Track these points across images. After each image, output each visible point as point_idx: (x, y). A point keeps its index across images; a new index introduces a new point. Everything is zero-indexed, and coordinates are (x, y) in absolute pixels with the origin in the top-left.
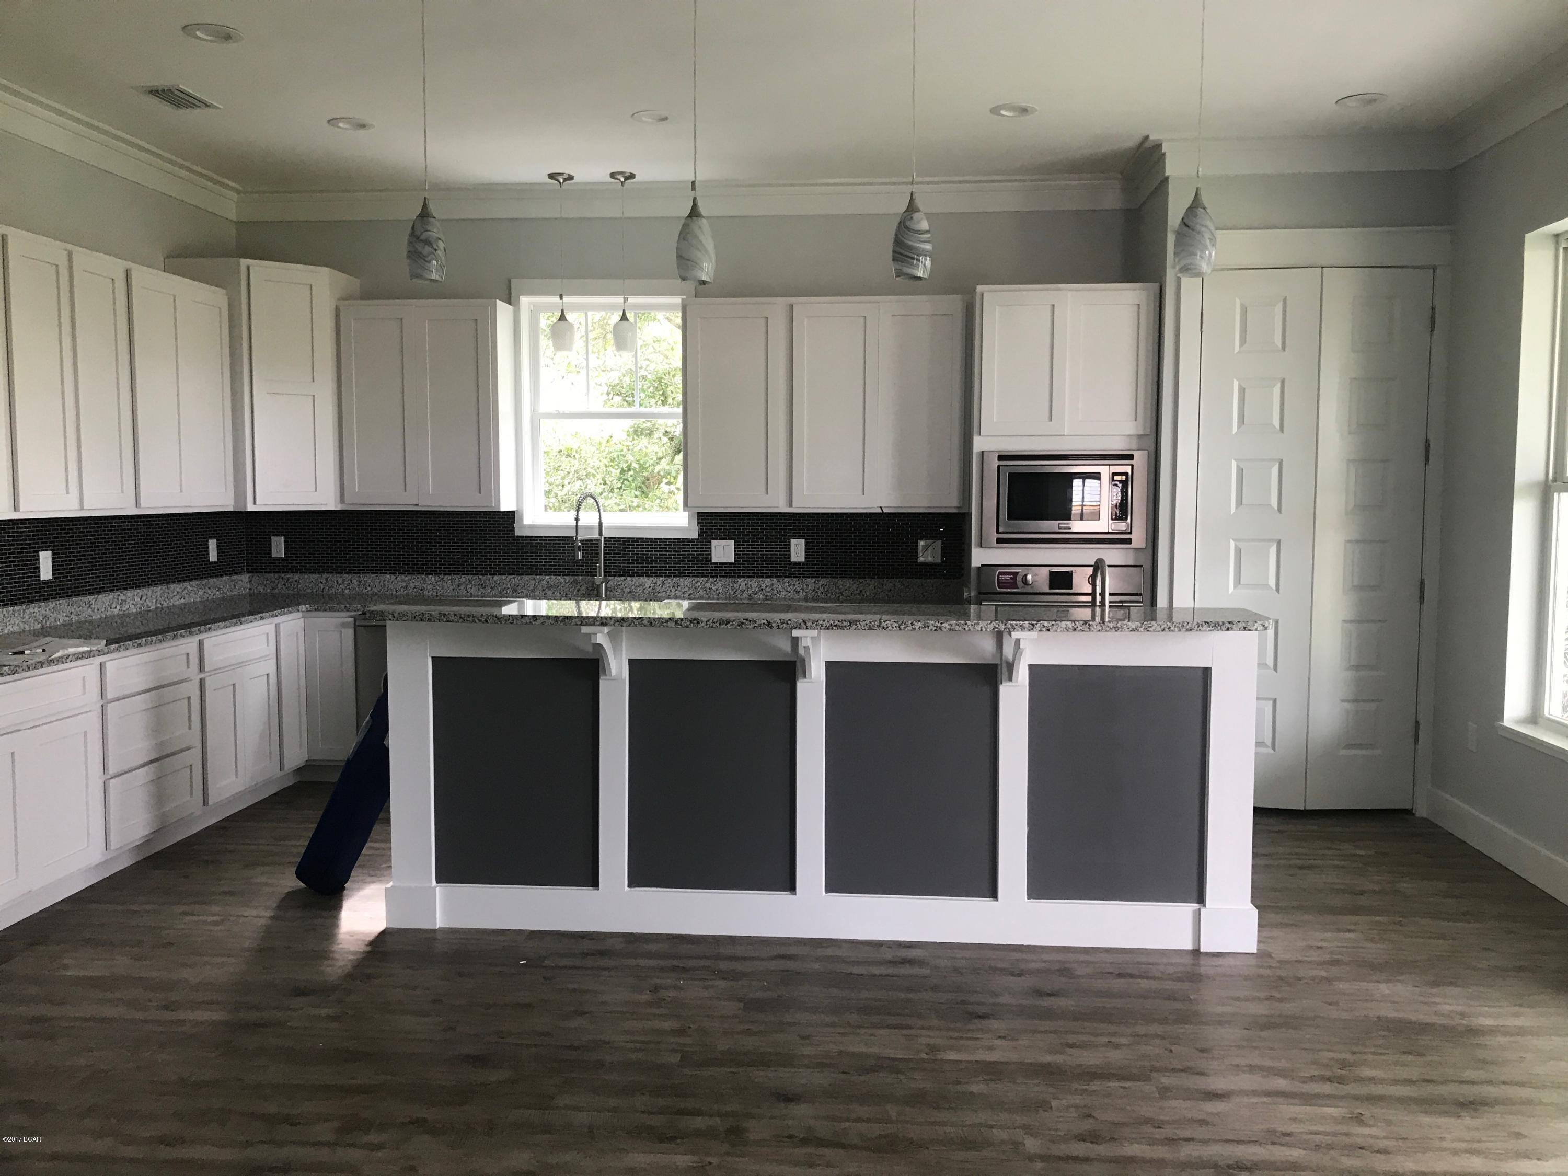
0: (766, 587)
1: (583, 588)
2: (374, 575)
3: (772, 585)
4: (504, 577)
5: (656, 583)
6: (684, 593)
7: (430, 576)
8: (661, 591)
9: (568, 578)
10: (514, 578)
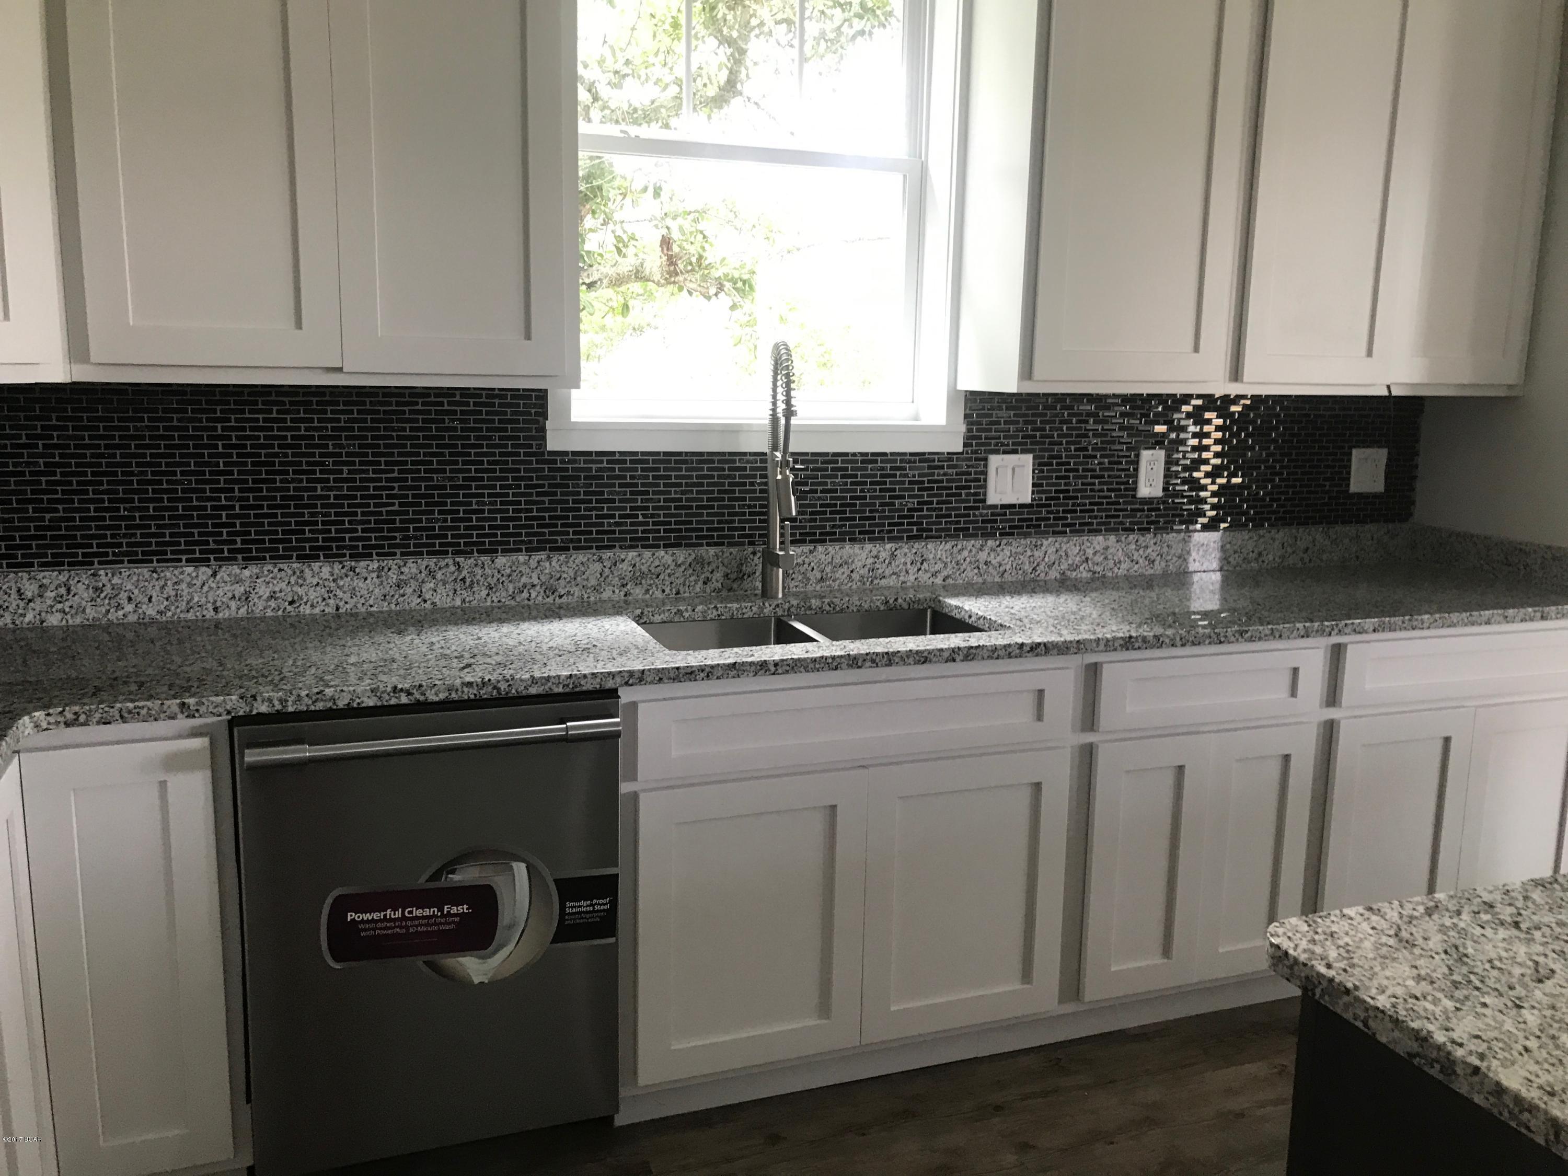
0: (1095, 554)
1: (718, 575)
2: (144, 571)
3: (1106, 548)
4: (522, 558)
5: (877, 557)
6: (934, 575)
7: (316, 566)
8: (888, 572)
9: (682, 555)
10: (549, 558)
